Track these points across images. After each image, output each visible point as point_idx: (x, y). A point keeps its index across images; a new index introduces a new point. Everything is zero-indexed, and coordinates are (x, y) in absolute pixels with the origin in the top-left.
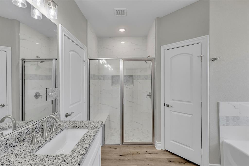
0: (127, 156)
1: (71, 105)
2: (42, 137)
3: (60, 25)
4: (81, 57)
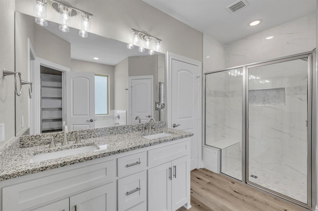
0: (245, 197)
1: (179, 118)
2: (148, 131)
3: (168, 52)
4: (193, 74)
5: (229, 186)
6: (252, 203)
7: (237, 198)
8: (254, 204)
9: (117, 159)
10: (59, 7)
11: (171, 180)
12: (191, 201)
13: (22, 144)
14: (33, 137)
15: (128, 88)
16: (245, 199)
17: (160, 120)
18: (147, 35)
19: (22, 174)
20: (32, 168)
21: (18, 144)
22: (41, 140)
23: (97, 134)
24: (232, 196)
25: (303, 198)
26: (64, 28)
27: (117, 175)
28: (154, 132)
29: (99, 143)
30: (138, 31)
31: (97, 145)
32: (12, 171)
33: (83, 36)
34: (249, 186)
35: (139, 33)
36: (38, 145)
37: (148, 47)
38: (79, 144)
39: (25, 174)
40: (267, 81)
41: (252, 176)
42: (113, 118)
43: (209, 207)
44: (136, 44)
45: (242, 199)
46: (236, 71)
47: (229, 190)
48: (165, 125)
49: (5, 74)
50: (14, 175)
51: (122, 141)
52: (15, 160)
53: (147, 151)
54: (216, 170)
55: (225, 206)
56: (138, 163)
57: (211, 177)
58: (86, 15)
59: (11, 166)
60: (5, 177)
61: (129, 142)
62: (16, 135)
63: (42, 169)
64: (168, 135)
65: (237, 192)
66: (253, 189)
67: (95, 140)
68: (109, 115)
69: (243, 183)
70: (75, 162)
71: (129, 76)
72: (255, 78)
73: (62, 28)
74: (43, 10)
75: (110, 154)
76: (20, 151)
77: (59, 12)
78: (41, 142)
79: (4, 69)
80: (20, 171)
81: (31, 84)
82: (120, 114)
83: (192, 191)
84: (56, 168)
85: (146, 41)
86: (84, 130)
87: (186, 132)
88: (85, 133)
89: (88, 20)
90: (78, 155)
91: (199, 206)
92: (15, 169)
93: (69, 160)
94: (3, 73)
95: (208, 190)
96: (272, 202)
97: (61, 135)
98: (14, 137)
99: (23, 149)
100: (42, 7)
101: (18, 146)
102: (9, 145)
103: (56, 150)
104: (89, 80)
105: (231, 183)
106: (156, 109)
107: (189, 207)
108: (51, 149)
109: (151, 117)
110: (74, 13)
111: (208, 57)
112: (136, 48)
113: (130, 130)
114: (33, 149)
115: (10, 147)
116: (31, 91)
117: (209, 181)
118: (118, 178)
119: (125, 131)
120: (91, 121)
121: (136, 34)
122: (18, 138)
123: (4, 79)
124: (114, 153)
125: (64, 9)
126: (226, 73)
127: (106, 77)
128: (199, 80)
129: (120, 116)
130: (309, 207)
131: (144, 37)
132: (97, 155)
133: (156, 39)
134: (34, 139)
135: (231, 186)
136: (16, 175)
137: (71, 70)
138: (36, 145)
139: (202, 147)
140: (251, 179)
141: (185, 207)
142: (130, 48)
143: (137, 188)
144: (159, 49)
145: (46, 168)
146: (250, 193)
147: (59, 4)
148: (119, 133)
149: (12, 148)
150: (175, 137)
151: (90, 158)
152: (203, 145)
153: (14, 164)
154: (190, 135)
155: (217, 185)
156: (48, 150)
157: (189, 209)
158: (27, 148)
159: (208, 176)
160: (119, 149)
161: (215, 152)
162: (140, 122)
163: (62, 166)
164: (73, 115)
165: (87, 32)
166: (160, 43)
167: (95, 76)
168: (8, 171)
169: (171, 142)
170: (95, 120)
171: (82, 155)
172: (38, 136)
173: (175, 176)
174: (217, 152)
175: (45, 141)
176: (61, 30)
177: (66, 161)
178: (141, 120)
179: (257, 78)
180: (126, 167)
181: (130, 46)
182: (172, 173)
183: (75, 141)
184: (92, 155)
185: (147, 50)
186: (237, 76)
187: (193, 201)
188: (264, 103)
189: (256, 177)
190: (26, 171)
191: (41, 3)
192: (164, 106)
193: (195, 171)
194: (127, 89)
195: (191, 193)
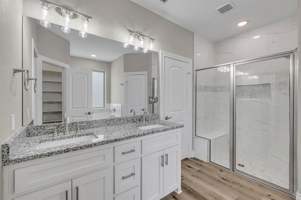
0: (232, 183)
1: (171, 111)
2: (142, 123)
3: (160, 50)
4: (184, 71)
5: (217, 174)
6: (238, 189)
7: (225, 184)
8: (240, 190)
9: (114, 147)
10: (61, 11)
11: (163, 166)
12: (181, 187)
13: (29, 133)
14: (38, 127)
15: (123, 83)
16: (232, 185)
17: (153, 113)
18: (142, 35)
19: (31, 159)
20: (39, 153)
21: (25, 133)
22: (45, 130)
23: (95, 125)
24: (220, 183)
25: (285, 184)
26: (66, 30)
27: (114, 162)
28: (147, 123)
29: (97, 133)
30: (133, 32)
31: (96, 135)
32: (23, 155)
33: (83, 36)
34: (236, 173)
35: (134, 34)
36: (43, 134)
37: (142, 46)
38: (79, 134)
39: (34, 158)
40: (256, 77)
41: (239, 165)
42: (109, 111)
43: (198, 192)
44: (131, 44)
45: (229, 185)
46: (225, 68)
47: (217, 177)
48: (158, 117)
49: (16, 71)
50: (24, 159)
51: (118, 131)
52: (24, 147)
53: (141, 141)
54: (205, 159)
55: (213, 191)
56: (133, 151)
57: (201, 165)
58: (86, 17)
59: (21, 152)
60: (17, 161)
61: (124, 132)
62: (24, 125)
63: (48, 154)
64: (160, 126)
65: (225, 179)
66: (240, 177)
67: (93, 130)
68: (106, 108)
69: (231, 171)
70: (76, 148)
71: (124, 72)
72: (243, 74)
73: (64, 29)
74: (47, 14)
75: (107, 142)
76: (27, 139)
77: (62, 15)
78: (45, 132)
79: (14, 67)
80: (29, 156)
81: (36, 80)
82: (115, 108)
83: (183, 178)
84: (61, 154)
85: (141, 40)
86: (84, 121)
87: (177, 124)
88: (85, 124)
89: (88, 22)
90: (79, 143)
91: (189, 191)
92: (25, 154)
93: (71, 147)
94: (14, 71)
95: (198, 177)
96: (257, 189)
97: (63, 125)
98: (22, 127)
99: (30, 138)
100: (47, 11)
101: (25, 135)
102: (18, 133)
103: (59, 138)
104: (87, 76)
105: (219, 171)
106: (150, 102)
107: (180, 192)
108: (55, 137)
109: (145, 110)
110: (75, 16)
111: (199, 55)
112: (131, 47)
113: (125, 122)
114: (38, 138)
115: (19, 135)
116: (35, 86)
117: (198, 169)
118: (114, 164)
119: (121, 123)
120: (89, 113)
121: (131, 35)
122: (25, 128)
123: (14, 76)
124: (111, 141)
125: (66, 13)
126: (215, 69)
127: (103, 73)
128: (190, 76)
129: (116, 109)
130: (291, 193)
131: (138, 37)
132: (96, 143)
133: (149, 39)
134: (39, 129)
135: (219, 174)
136: (26, 159)
137: (70, 66)
138: (41, 134)
139: (193, 138)
140: (238, 167)
141: (176, 191)
142: (125, 47)
143: (132, 174)
144: (152, 48)
145: (52, 153)
146: (237, 180)
147: (62, 8)
148: (115, 124)
149: (20, 136)
150: (166, 128)
151: (90, 146)
152: (194, 136)
153: (23, 150)
154: (181, 127)
155: (207, 172)
156: (52, 139)
157: (180, 194)
158: (33, 137)
159: (198, 164)
160: (116, 138)
161: (204, 143)
162: (134, 115)
163: (65, 152)
164: (72, 108)
165: (86, 33)
166: (153, 42)
167: (93, 72)
168: (19, 156)
169: (163, 132)
170: (92, 113)
171: (83, 143)
172: (43, 127)
173: (167, 163)
174: (206, 142)
175: (49, 131)
176: (63, 31)
177: (69, 148)
178: (136, 113)
179: (246, 74)
180: (122, 154)
181: (126, 46)
182: (164, 161)
183: (76, 131)
184: (91, 143)
185: (141, 49)
186: (227, 72)
187: (184, 187)
188: (251, 97)
189: (243, 166)
190: (34, 156)
191: (46, 8)
192: (157, 100)
193: (186, 160)
194: (123, 85)
195: (182, 179)
